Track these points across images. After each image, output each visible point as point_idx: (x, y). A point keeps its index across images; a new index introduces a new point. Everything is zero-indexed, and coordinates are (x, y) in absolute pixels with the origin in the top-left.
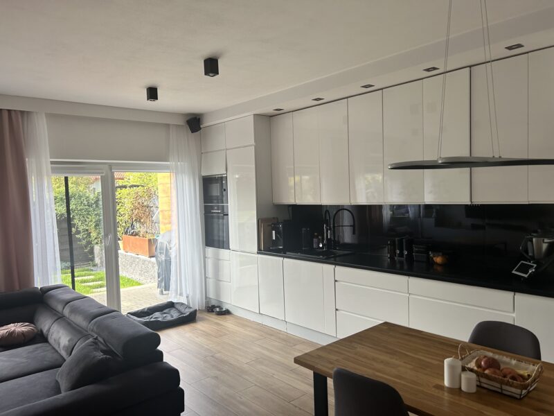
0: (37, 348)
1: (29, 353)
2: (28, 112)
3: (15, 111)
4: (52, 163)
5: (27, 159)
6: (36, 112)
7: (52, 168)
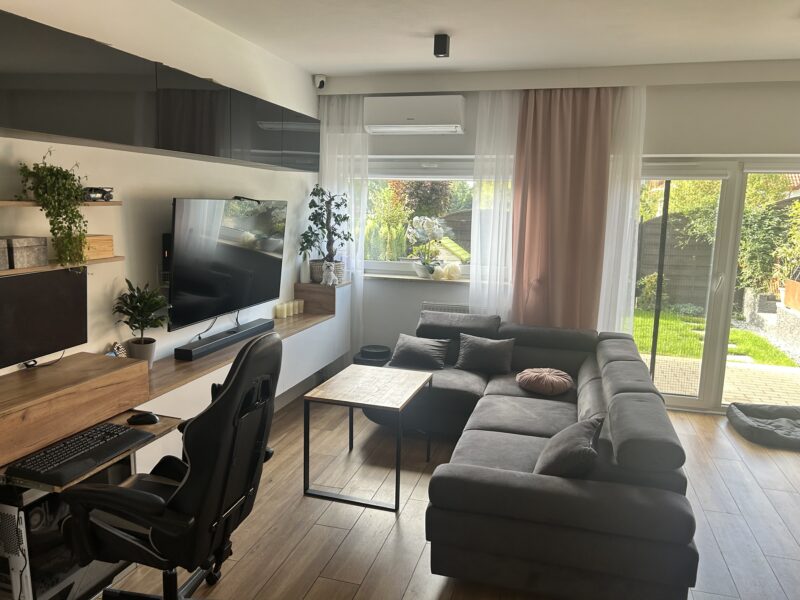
0: (558, 407)
1: (546, 409)
2: (623, 88)
3: (605, 88)
4: (646, 160)
5: (612, 156)
6: (634, 87)
7: (644, 169)
